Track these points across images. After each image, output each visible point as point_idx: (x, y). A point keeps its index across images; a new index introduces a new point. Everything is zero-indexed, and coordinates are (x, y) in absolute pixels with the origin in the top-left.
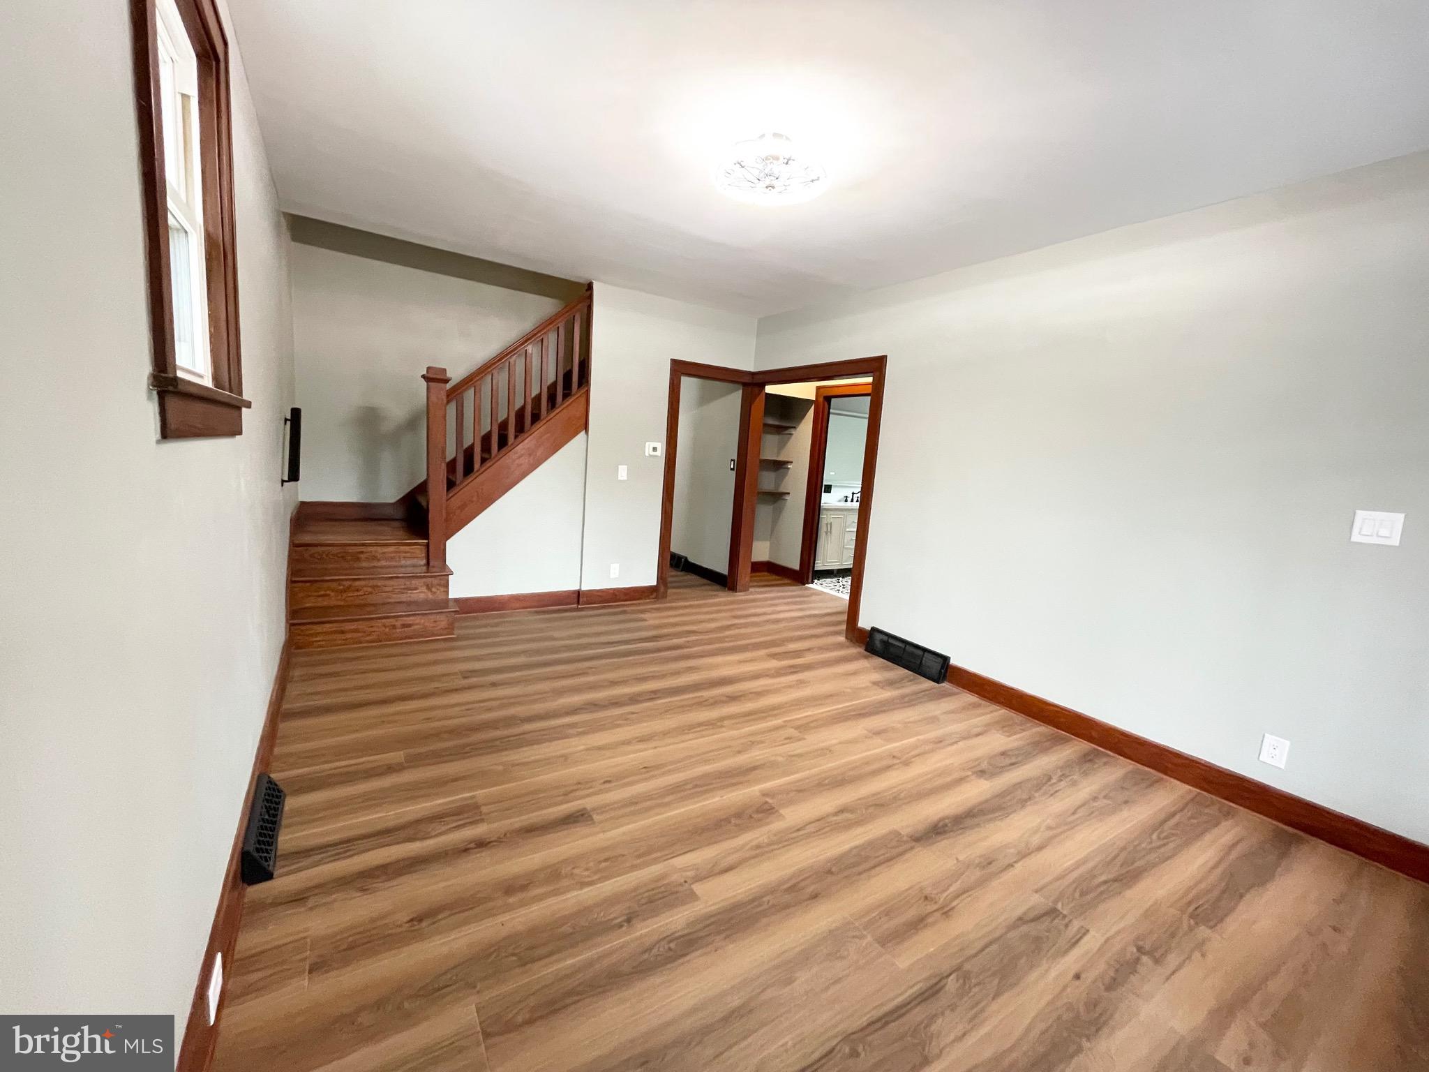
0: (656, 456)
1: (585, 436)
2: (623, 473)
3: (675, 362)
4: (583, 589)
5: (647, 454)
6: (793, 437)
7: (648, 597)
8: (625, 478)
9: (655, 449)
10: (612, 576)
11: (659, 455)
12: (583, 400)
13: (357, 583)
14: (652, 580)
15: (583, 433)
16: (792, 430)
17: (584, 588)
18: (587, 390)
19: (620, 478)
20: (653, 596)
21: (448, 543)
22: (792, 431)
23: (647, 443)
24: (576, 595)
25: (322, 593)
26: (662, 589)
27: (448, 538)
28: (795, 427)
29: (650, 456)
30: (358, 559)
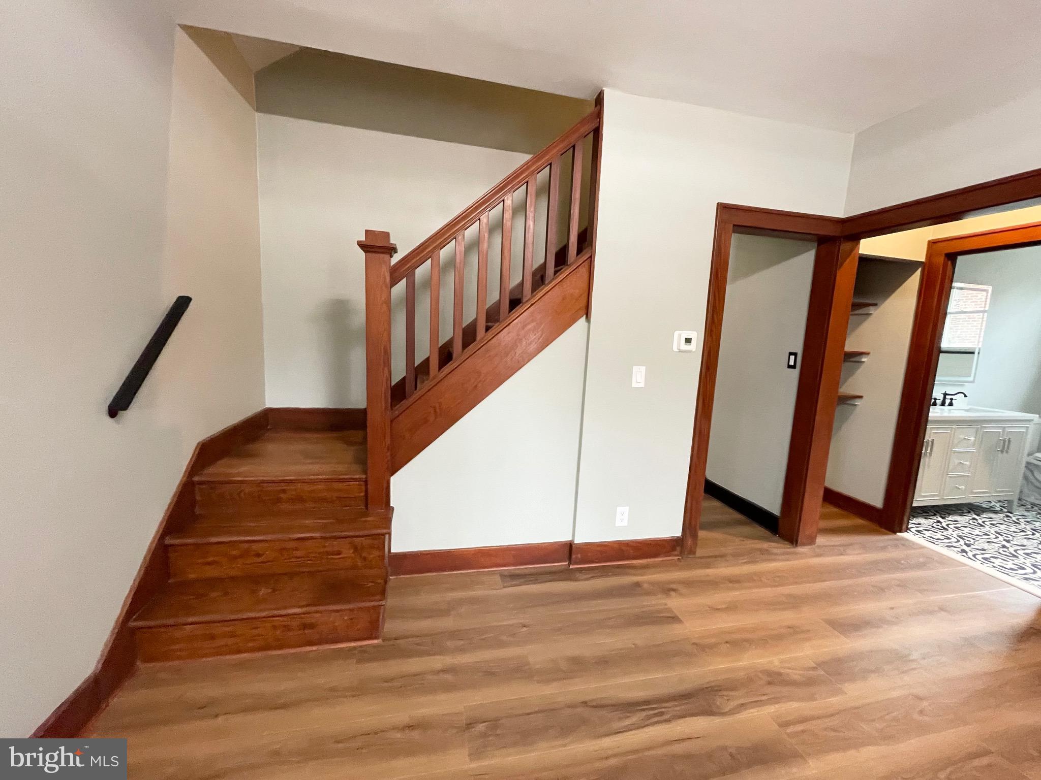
0: (690, 352)
1: (586, 324)
2: (639, 377)
3: (724, 210)
4: (576, 542)
5: (675, 349)
6: (871, 319)
7: (668, 554)
8: (642, 385)
9: (688, 341)
10: (618, 523)
11: (694, 350)
12: (583, 271)
13: (255, 547)
14: (674, 529)
15: (583, 319)
16: (871, 308)
17: (580, 539)
18: (591, 257)
19: (634, 385)
20: (676, 553)
21: (393, 479)
22: (872, 310)
23: (677, 333)
24: (567, 549)
25: (211, 559)
26: (689, 542)
27: (393, 474)
28: (875, 305)
29: (680, 351)
30: (279, 500)
